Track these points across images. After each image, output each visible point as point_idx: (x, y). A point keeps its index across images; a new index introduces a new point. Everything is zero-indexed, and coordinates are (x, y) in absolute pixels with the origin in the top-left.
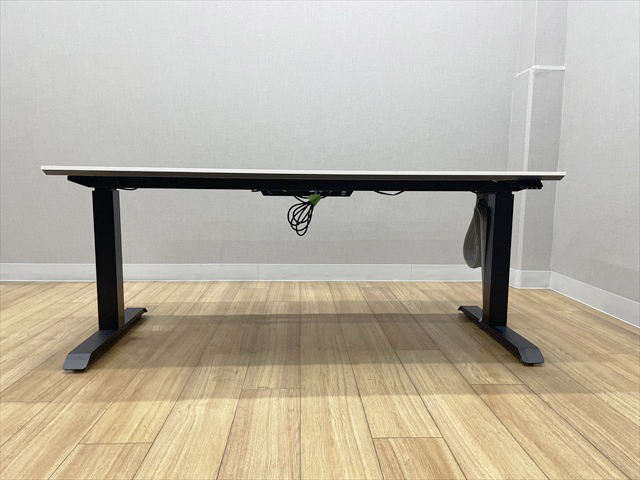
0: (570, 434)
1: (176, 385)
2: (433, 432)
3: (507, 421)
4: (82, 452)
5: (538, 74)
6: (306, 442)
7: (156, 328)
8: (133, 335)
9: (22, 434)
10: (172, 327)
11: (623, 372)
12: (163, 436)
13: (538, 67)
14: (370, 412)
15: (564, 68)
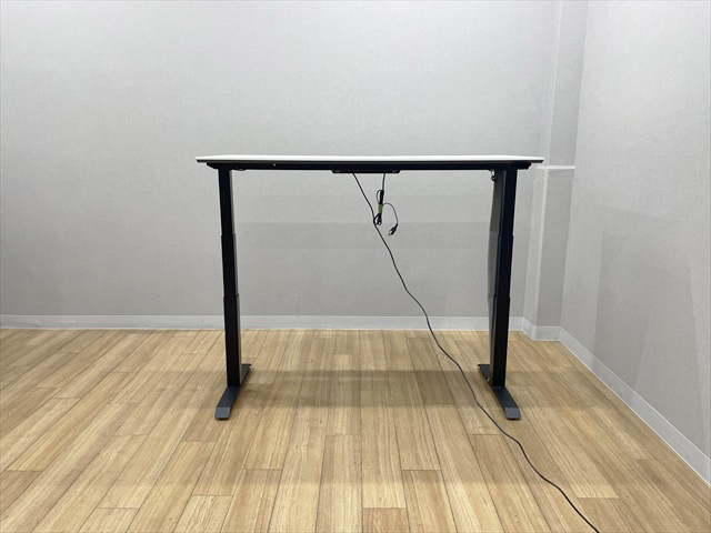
0: (515, 470)
1: (286, 431)
2: (436, 467)
3: (481, 461)
4: (247, 474)
5: (551, 173)
6: (365, 472)
7: (261, 381)
8: (248, 387)
9: (210, 463)
10: (272, 379)
11: (571, 427)
12: (287, 465)
13: (552, 167)
14: (402, 454)
15: (573, 167)
